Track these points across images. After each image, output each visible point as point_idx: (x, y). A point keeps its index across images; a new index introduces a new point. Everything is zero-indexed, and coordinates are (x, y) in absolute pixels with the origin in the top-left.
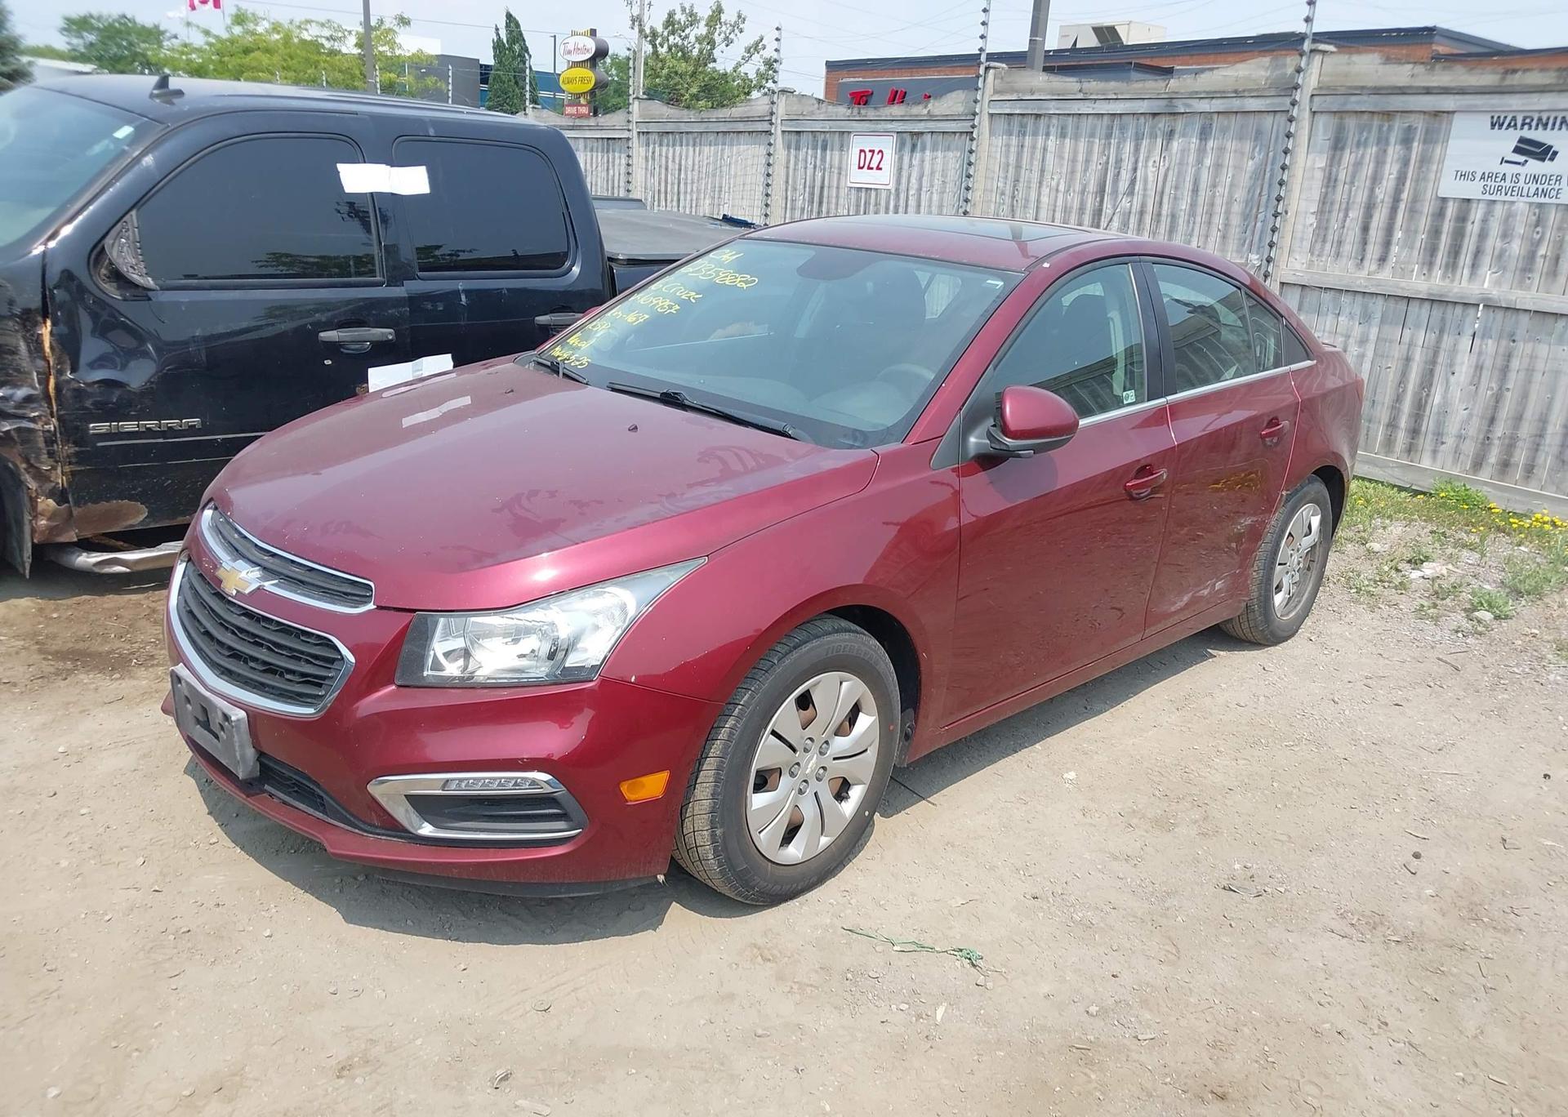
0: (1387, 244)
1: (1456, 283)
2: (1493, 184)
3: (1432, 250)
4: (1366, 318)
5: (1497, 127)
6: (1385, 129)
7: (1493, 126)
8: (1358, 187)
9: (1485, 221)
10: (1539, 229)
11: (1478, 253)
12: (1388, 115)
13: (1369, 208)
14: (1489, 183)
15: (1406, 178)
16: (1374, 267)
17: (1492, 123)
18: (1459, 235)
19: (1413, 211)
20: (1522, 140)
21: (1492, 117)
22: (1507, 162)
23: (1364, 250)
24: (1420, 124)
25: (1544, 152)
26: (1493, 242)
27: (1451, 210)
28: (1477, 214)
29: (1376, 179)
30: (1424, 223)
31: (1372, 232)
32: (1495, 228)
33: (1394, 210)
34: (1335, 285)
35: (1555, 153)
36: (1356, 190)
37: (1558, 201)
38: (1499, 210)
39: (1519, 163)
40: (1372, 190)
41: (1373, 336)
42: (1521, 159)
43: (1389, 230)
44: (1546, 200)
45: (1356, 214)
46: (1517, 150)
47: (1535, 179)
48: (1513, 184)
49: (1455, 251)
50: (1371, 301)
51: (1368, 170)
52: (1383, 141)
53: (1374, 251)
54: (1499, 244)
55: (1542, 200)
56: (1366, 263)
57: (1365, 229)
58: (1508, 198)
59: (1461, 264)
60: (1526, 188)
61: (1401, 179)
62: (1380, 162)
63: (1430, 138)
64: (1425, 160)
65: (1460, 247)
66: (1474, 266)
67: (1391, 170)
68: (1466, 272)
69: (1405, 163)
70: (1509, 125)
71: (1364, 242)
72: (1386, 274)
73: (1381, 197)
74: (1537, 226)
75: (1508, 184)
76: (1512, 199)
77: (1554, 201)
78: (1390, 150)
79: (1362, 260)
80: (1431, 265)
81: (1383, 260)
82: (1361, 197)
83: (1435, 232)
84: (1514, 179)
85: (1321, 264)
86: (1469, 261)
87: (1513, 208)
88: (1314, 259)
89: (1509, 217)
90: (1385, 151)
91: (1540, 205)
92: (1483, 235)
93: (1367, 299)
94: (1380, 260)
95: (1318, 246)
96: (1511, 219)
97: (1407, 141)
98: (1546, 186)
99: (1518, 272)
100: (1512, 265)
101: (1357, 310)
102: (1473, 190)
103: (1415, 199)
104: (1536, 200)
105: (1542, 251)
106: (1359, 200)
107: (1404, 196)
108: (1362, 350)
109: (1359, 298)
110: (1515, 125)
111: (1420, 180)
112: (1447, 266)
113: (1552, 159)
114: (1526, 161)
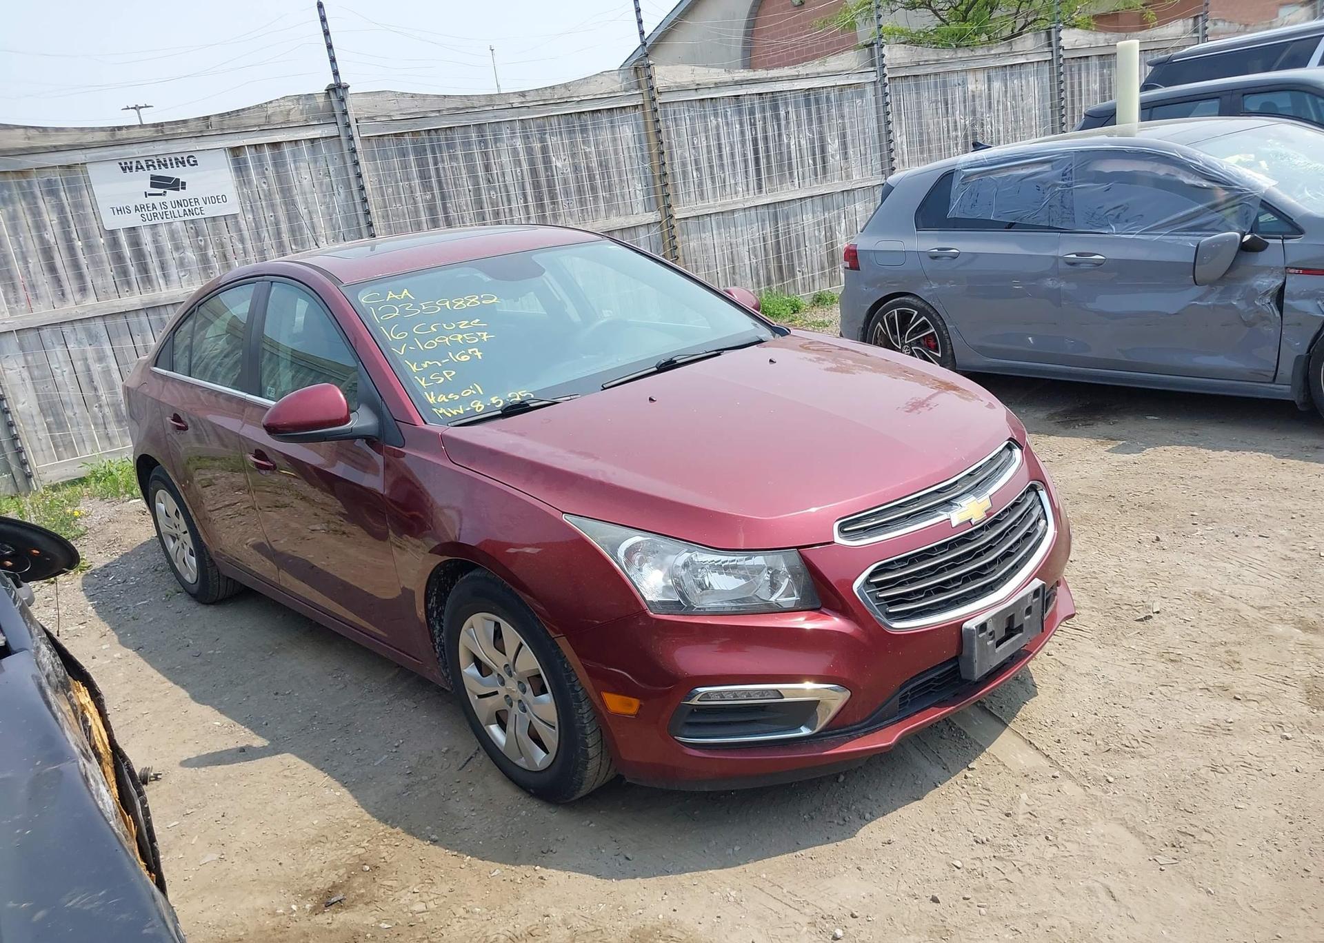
0: (80, 277)
1: (157, 292)
2: (148, 213)
3: (124, 272)
4: (93, 338)
5: (128, 170)
6: (25, 184)
7: (124, 169)
8: (25, 237)
9: (155, 241)
10: (200, 238)
11: (163, 266)
12: (22, 173)
13: (47, 252)
14: (144, 212)
15: (68, 221)
16: (78, 297)
17: (122, 167)
18: (139, 255)
19: (90, 247)
20: (153, 178)
21: (120, 164)
22: (150, 195)
23: (61, 286)
24: (56, 176)
25: (176, 185)
26: (171, 257)
27: (123, 239)
28: (146, 238)
29: (39, 226)
30: (104, 254)
31: (62, 273)
32: (168, 246)
33: (71, 249)
34: (48, 321)
35: (184, 184)
36: (25, 241)
37: (203, 216)
38: (163, 231)
39: (160, 195)
40: (41, 238)
41: (109, 352)
42: (161, 191)
43: (76, 265)
44: (195, 217)
45: (36, 262)
46: (152, 185)
47: (179, 203)
48: (164, 210)
49: (144, 269)
50: (92, 324)
51: (26, 220)
52: (29, 197)
53: (70, 286)
54: (176, 255)
55: (192, 217)
56: (70, 296)
57: (52, 269)
58: (165, 220)
59: (154, 278)
60: (175, 210)
61: (64, 222)
62: (36, 213)
63: (74, 189)
64: (78, 206)
65: (146, 264)
66: (166, 276)
67: (50, 218)
68: (161, 281)
69: (61, 210)
70: (137, 168)
71: (58, 281)
72: (91, 300)
73: (52, 241)
74: (197, 237)
75: (159, 210)
76: (168, 221)
77: (201, 216)
78: (41, 203)
79: (63, 294)
80: (129, 284)
81: (83, 290)
82: (33, 246)
83: (119, 258)
84: (163, 206)
85: (23, 308)
86: (159, 273)
87: (173, 227)
88: (14, 305)
89: (173, 235)
90: (36, 203)
91: (192, 221)
92: (160, 252)
93: (86, 324)
94: (81, 290)
95: (11, 295)
96: (176, 236)
97: (52, 191)
98: (189, 207)
99: (201, 272)
100: (194, 268)
101: (82, 335)
102: (134, 220)
103: (86, 236)
104: (187, 218)
105: (210, 253)
106: (31, 247)
107: (74, 235)
108: (104, 364)
109: (78, 326)
110: (142, 167)
111: (82, 219)
112: (143, 282)
113: (184, 188)
114: (165, 192)
